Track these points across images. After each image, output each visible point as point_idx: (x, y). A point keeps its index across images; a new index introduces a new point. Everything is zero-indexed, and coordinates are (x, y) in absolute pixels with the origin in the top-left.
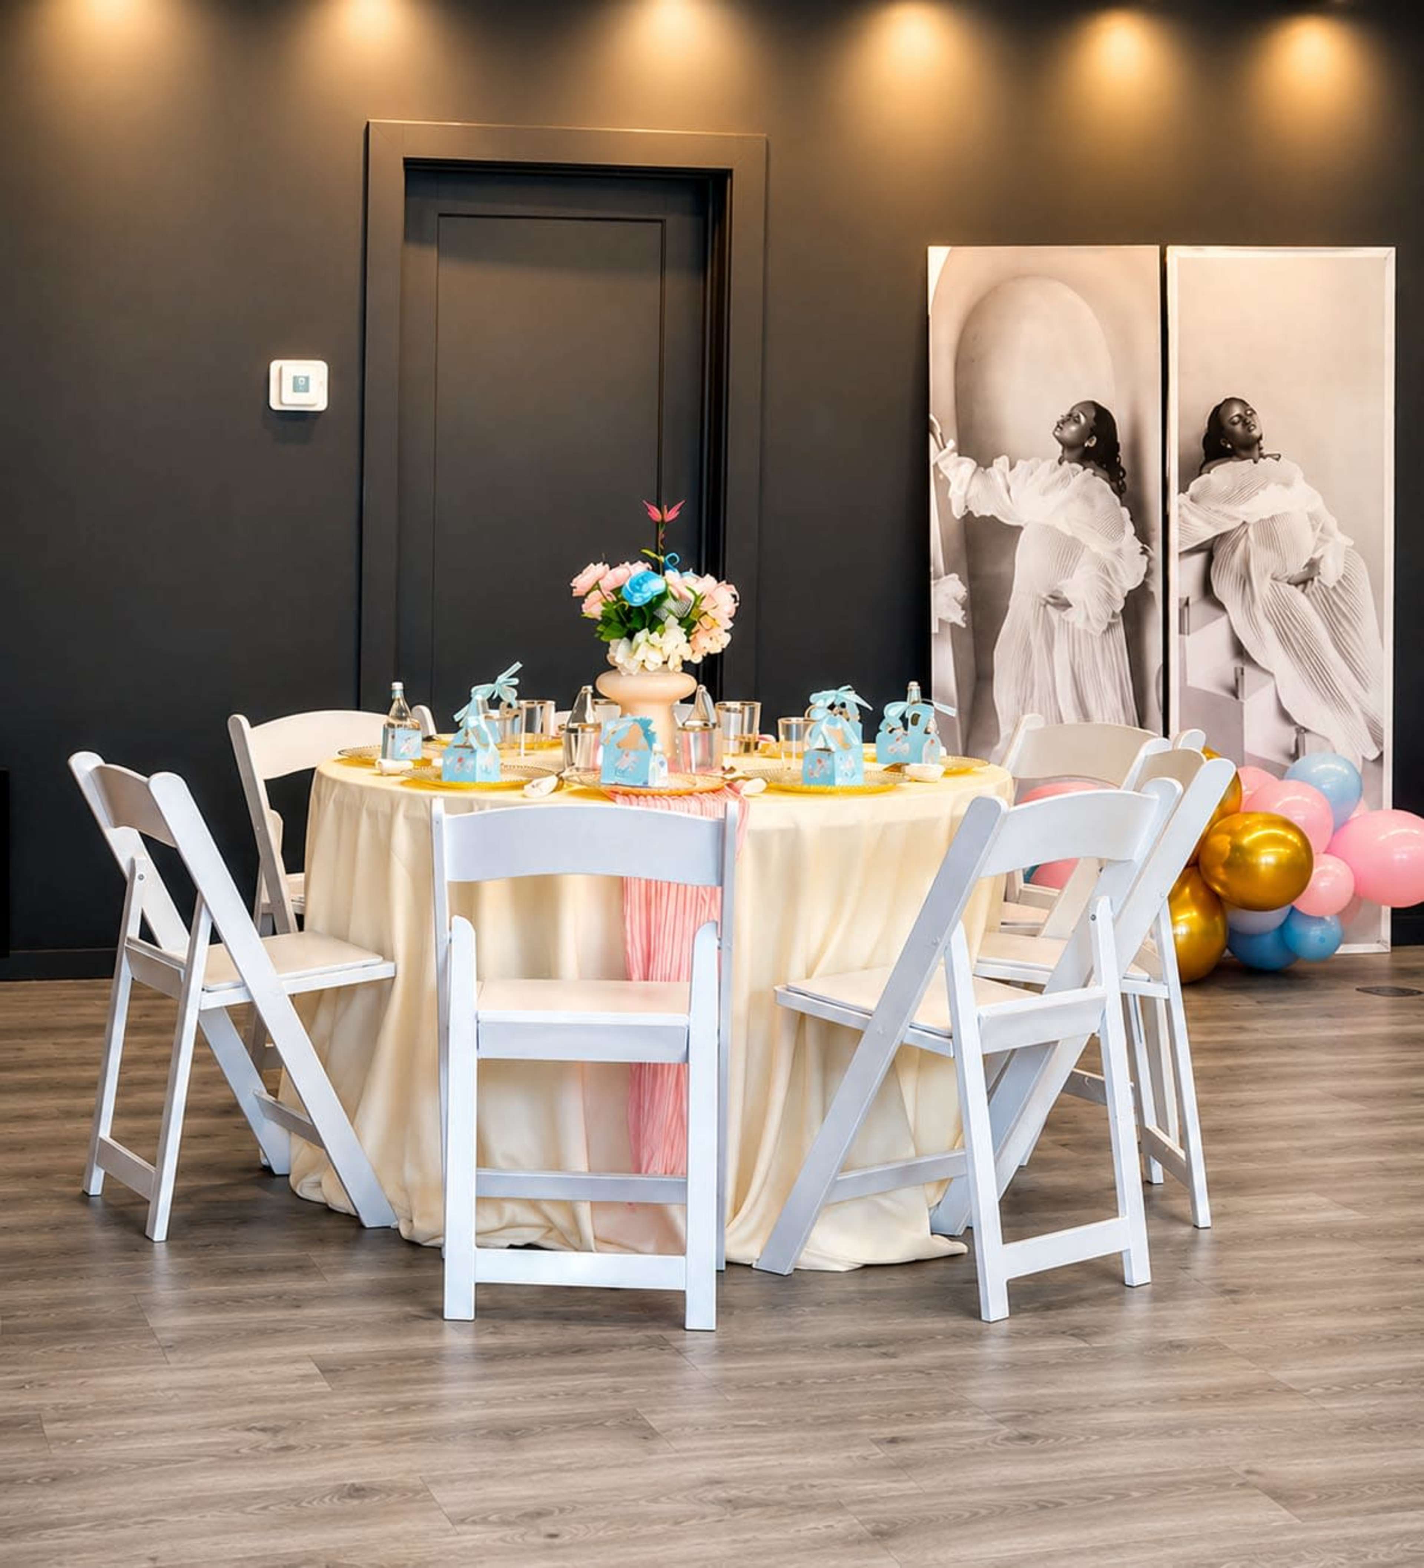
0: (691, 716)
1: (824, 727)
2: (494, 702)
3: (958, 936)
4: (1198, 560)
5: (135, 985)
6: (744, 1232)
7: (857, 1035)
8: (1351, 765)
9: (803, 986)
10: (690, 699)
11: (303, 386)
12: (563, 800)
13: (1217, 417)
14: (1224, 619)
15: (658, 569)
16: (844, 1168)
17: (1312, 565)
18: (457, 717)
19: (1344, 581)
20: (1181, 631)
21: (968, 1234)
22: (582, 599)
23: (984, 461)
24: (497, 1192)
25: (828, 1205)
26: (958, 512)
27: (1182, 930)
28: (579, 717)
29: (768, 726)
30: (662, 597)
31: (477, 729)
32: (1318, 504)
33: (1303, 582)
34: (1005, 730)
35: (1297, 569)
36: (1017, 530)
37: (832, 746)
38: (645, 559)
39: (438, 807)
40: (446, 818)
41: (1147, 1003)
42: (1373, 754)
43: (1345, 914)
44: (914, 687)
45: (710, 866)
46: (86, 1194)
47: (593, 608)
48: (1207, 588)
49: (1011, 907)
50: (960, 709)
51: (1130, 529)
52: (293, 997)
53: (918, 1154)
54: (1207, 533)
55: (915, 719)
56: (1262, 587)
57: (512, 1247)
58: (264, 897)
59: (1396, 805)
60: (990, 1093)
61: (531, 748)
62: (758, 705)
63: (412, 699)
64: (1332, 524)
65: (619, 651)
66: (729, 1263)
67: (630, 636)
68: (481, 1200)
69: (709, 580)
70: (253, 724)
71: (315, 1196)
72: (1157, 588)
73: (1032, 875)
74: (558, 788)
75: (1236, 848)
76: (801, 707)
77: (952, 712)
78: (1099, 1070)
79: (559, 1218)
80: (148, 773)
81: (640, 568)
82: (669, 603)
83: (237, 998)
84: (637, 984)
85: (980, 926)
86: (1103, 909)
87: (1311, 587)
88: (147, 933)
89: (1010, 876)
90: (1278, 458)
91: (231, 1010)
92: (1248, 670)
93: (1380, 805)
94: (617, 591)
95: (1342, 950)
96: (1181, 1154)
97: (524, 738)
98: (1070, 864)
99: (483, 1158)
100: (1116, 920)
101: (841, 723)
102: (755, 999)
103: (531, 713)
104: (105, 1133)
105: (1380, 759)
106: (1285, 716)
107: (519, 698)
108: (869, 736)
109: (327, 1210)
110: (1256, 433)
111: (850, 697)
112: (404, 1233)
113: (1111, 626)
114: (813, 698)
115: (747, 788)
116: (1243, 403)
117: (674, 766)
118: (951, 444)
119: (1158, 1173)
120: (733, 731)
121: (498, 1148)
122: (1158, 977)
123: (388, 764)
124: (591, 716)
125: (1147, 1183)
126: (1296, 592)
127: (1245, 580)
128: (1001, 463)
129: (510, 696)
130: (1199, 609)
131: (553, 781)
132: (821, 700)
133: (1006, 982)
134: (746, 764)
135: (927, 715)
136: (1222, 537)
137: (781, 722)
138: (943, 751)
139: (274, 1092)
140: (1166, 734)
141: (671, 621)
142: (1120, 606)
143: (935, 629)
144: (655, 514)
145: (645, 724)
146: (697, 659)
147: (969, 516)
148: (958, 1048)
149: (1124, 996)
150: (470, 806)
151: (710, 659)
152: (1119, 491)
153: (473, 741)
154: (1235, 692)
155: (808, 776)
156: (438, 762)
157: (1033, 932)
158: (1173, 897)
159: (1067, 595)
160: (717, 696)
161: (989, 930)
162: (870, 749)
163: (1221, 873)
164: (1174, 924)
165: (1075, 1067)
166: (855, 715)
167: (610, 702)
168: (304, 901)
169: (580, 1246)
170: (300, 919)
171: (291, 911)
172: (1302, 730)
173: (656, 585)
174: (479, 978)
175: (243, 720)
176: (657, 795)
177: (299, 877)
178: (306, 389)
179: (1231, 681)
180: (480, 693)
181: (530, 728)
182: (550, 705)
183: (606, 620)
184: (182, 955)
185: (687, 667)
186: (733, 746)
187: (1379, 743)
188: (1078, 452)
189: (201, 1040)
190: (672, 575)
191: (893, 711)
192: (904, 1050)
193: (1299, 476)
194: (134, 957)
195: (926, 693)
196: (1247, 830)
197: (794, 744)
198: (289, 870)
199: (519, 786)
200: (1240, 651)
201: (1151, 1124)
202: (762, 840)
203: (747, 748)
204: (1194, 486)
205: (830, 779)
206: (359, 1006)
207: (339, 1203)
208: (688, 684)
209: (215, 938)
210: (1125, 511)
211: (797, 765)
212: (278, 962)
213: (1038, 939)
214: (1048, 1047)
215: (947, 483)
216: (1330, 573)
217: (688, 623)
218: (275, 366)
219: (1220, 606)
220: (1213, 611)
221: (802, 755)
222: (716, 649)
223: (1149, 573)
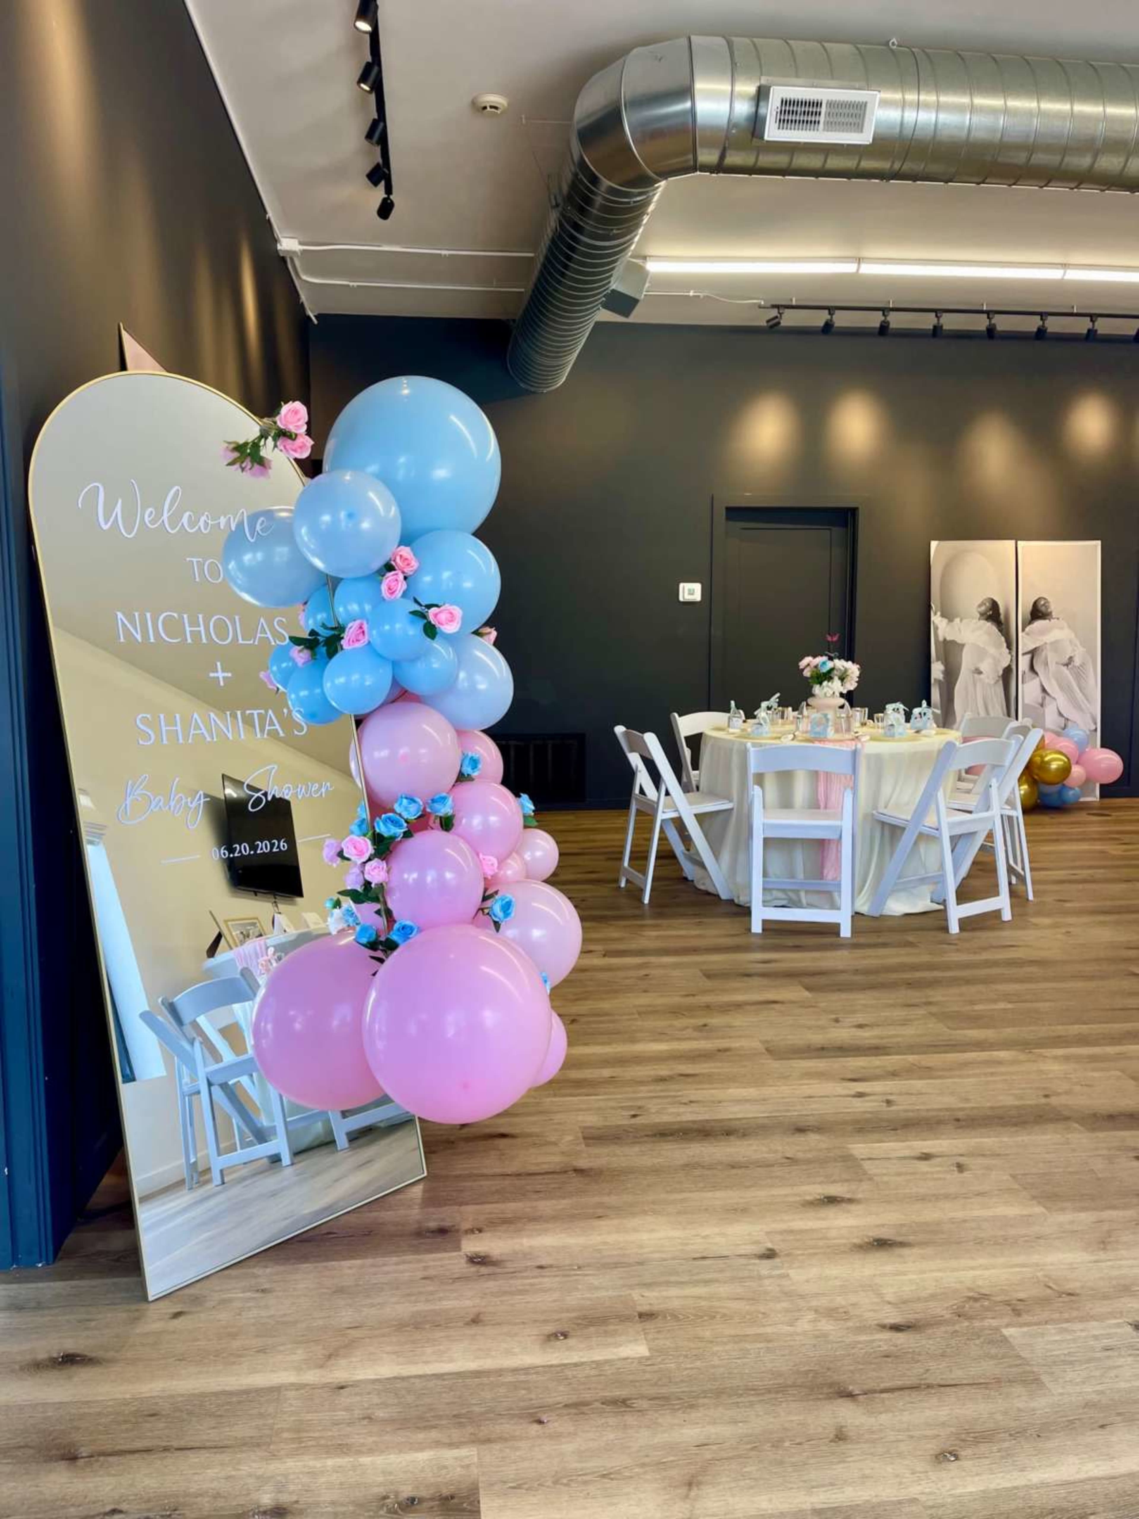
0: (843, 714)
1: (891, 717)
2: (769, 708)
3: (940, 794)
4: (1029, 656)
5: (638, 810)
6: (862, 901)
7: (904, 829)
8: (1085, 732)
9: (885, 811)
10: (842, 707)
11: (691, 592)
12: (795, 743)
13: (1035, 604)
14: (1038, 679)
15: (831, 659)
16: (899, 878)
17: (1071, 659)
18: (756, 713)
19: (1083, 665)
20: (1023, 682)
21: (944, 903)
22: (803, 670)
23: (951, 620)
24: (771, 886)
25: (893, 892)
26: (941, 639)
27: (1022, 792)
28: (801, 713)
29: (871, 717)
30: (832, 670)
31: (764, 719)
32: (1073, 636)
33: (1067, 665)
34: (958, 719)
35: (1065, 660)
36: (963, 645)
37: (894, 723)
38: (826, 655)
39: (749, 745)
40: (752, 749)
41: (1010, 818)
42: (1093, 727)
43: (1081, 787)
44: (924, 703)
45: (850, 768)
46: (620, 887)
47: (807, 673)
48: (1032, 668)
49: (960, 783)
50: (942, 709)
51: (1005, 645)
52: (695, 815)
53: (926, 873)
54: (1031, 647)
55: (925, 714)
56: (1052, 666)
57: (776, 906)
58: (684, 779)
59: (1102, 746)
60: (952, 851)
61: (783, 724)
62: (867, 709)
63: (738, 707)
64: (1078, 643)
65: (817, 689)
66: (857, 913)
67: (821, 683)
68: (764, 889)
69: (850, 663)
70: (680, 716)
71: (702, 887)
72: (1014, 667)
73: (968, 771)
74: (793, 739)
75: (1043, 762)
76: (882, 710)
77: (938, 712)
78: (993, 842)
79: (793, 896)
80: (643, 732)
81: (825, 658)
82: (835, 672)
83: (674, 815)
84: (822, 810)
85: (949, 791)
86: (994, 783)
87: (1070, 666)
88: (642, 791)
89: (960, 771)
90: (1058, 619)
91: (673, 820)
92: (1047, 697)
93: (1095, 747)
94: (816, 667)
95: (1082, 800)
96: (1022, 873)
97: (780, 721)
98: (983, 767)
99: (765, 874)
100: (999, 788)
101: (896, 715)
102: (865, 816)
103: (783, 713)
104: (626, 864)
105: (1096, 730)
106: (1061, 714)
107: (779, 706)
108: (908, 720)
109: (708, 893)
110: (1049, 610)
111: (901, 707)
112: (736, 901)
113: (998, 681)
114: (887, 706)
115: (863, 739)
116: (1045, 599)
117: (837, 731)
118: (939, 613)
119: (1014, 880)
120: (858, 717)
121: (771, 870)
122: (1014, 808)
123: (731, 730)
124: (805, 712)
125: (1010, 883)
126: (1064, 669)
127: (1046, 664)
128: (957, 620)
129: (775, 705)
130: (1029, 674)
131: (791, 736)
132: (890, 707)
133: (959, 810)
134: (862, 730)
135: (929, 712)
136: (1035, 649)
137: (876, 715)
138: (935, 725)
139: (688, 850)
140: (1017, 719)
141: (836, 679)
142: (1001, 672)
143: (932, 681)
144: (829, 638)
145: (826, 715)
146: (845, 692)
147: (945, 640)
148: (941, 834)
149: (1002, 816)
150: (761, 745)
151: (849, 692)
152: (1001, 631)
153: (762, 722)
154: (1042, 705)
155: (885, 734)
156: (749, 730)
157: (968, 792)
158: (1019, 779)
159: (982, 669)
160: (852, 706)
161: (952, 792)
162: (908, 725)
163: (1036, 771)
164: (1020, 790)
165: (985, 841)
166: (903, 712)
167: (814, 708)
168: (699, 781)
169: (801, 907)
170: (698, 788)
171: (694, 784)
172: (1068, 719)
173: (830, 665)
174: (764, 807)
175: (676, 715)
176: (830, 741)
177: (697, 772)
178: (692, 594)
179: (1040, 701)
180: (764, 704)
181: (782, 717)
182: (790, 709)
183: (812, 677)
184: (655, 799)
185: (842, 695)
186: (858, 724)
187: (1095, 724)
188: (985, 616)
189: (662, 831)
190: (836, 661)
191: (916, 711)
192: (921, 835)
193: (1065, 625)
194: (637, 799)
195: (929, 704)
196: (1046, 756)
197: (880, 724)
198: (694, 769)
199: (779, 738)
200: (1044, 690)
201: (1011, 862)
202: (869, 757)
203: (864, 724)
204: (1027, 629)
205: (893, 736)
206: (720, 818)
207: (711, 890)
208: (842, 701)
209: (667, 793)
210: (1003, 639)
211: (881, 731)
212: (691, 803)
213: (971, 795)
214: (973, 834)
215: (936, 628)
216: (1077, 662)
217: (842, 679)
218: (681, 585)
219: (1036, 673)
220: (1034, 675)
221: (883, 728)
222: (852, 688)
223: (1011, 660)
